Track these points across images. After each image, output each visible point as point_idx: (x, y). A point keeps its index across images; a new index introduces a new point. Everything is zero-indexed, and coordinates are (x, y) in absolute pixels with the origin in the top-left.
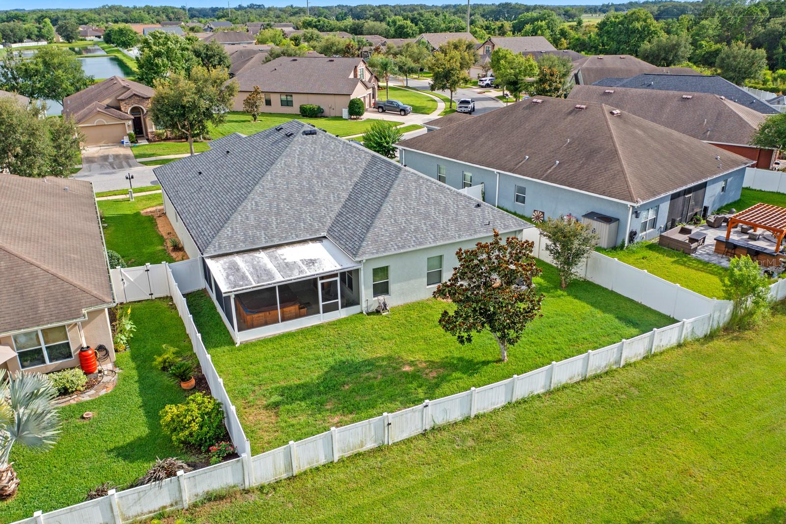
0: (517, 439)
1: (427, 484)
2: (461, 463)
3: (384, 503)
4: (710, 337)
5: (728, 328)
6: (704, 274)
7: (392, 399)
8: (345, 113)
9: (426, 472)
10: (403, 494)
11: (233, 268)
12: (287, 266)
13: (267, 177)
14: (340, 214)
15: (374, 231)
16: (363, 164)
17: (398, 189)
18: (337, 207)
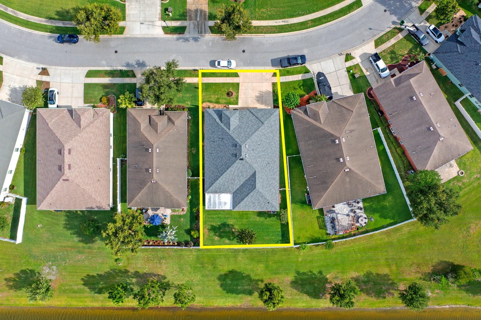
11: (210, 199)
12: (220, 203)
13: (225, 174)
14: (238, 189)
15: (240, 204)
16: (251, 174)
17: (252, 194)
18: (238, 186)
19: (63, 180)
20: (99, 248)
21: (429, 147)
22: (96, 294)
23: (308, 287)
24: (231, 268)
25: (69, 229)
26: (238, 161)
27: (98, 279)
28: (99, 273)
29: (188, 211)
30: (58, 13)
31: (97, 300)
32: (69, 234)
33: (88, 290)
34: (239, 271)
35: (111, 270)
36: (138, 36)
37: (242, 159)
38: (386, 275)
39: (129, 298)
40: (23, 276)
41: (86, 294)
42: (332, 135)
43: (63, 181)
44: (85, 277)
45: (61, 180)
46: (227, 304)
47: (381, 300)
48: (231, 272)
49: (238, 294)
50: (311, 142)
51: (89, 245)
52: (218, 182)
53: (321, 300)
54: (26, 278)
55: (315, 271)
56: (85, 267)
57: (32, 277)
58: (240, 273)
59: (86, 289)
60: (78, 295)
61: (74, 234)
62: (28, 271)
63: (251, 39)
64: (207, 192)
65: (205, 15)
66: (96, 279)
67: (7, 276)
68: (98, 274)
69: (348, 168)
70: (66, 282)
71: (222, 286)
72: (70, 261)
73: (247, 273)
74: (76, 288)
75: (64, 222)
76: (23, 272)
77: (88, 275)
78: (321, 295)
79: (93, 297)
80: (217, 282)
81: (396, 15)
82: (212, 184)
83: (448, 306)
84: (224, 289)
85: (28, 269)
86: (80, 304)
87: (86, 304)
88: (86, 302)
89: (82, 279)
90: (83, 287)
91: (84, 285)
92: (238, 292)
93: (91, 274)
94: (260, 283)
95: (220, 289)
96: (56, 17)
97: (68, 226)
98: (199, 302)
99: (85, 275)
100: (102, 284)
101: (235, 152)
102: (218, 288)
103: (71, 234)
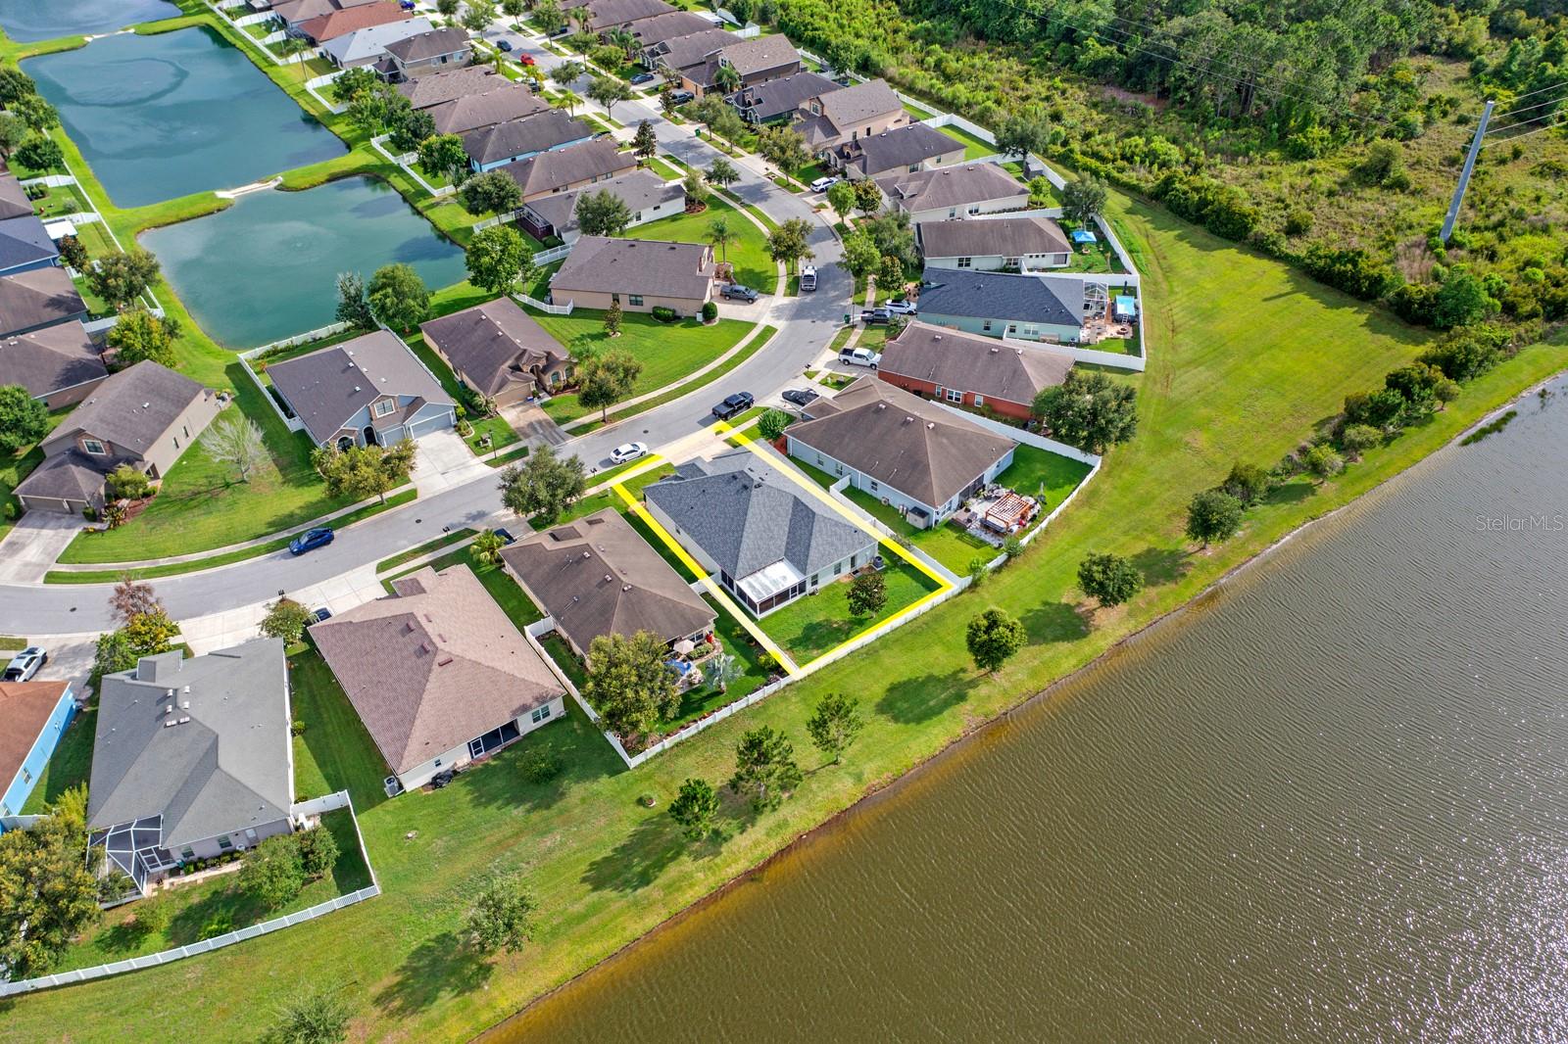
0: (881, 652)
1: (853, 672)
2: (862, 663)
3: (841, 680)
4: (960, 594)
5: (970, 587)
6: (969, 547)
7: (833, 641)
8: (700, 317)
9: (853, 668)
10: (846, 676)
11: (751, 586)
12: (775, 582)
13: (747, 525)
14: (788, 543)
15: (810, 558)
16: (791, 504)
17: (816, 528)
18: (785, 538)
19: (440, 665)
20: (583, 800)
21: (1015, 372)
22: (640, 891)
23: (1048, 633)
24: (886, 683)
25: (489, 802)
26: (754, 492)
27: (622, 858)
28: (617, 845)
29: (724, 643)
30: (270, 524)
31: (648, 905)
32: (495, 810)
33: (614, 894)
34: (905, 679)
35: (641, 824)
36: (447, 489)
37: (759, 486)
38: (1149, 551)
39: (721, 853)
40: (421, 963)
41: (615, 907)
42: (868, 407)
43: (440, 669)
44: (590, 871)
45: (435, 667)
46: (936, 744)
47: (1182, 582)
48: (892, 689)
49: (940, 712)
50: (847, 440)
51: (555, 807)
52: (744, 546)
53: (1092, 636)
54: (435, 962)
55: (1037, 606)
56: (575, 853)
57: (448, 953)
58: (909, 682)
59: (608, 893)
60: (594, 921)
61: (508, 804)
62: (430, 944)
63: (647, 417)
64: (737, 577)
65: (549, 423)
66: (617, 860)
67: (376, 989)
68: (616, 850)
69: (930, 422)
70: (547, 910)
71: (896, 719)
72: (528, 863)
73: (924, 675)
74: (578, 908)
75: (469, 797)
76: (418, 954)
77: (592, 864)
78: (1083, 628)
79: (636, 903)
80: (882, 718)
81: (831, 319)
82: (737, 556)
83: (1288, 538)
84: (907, 722)
85: (429, 940)
86: (612, 942)
87: (627, 934)
88: (624, 929)
89: (584, 880)
90: (595, 896)
91: (595, 889)
92: (936, 711)
93: (599, 858)
94: (961, 675)
95: (901, 726)
96: (271, 530)
97: (483, 800)
98: (879, 772)
99: (584, 867)
100: (638, 864)
101: (739, 486)
102: (892, 726)
103: (499, 808)
